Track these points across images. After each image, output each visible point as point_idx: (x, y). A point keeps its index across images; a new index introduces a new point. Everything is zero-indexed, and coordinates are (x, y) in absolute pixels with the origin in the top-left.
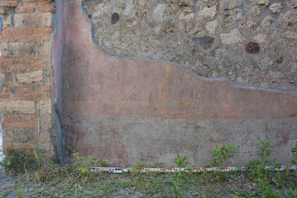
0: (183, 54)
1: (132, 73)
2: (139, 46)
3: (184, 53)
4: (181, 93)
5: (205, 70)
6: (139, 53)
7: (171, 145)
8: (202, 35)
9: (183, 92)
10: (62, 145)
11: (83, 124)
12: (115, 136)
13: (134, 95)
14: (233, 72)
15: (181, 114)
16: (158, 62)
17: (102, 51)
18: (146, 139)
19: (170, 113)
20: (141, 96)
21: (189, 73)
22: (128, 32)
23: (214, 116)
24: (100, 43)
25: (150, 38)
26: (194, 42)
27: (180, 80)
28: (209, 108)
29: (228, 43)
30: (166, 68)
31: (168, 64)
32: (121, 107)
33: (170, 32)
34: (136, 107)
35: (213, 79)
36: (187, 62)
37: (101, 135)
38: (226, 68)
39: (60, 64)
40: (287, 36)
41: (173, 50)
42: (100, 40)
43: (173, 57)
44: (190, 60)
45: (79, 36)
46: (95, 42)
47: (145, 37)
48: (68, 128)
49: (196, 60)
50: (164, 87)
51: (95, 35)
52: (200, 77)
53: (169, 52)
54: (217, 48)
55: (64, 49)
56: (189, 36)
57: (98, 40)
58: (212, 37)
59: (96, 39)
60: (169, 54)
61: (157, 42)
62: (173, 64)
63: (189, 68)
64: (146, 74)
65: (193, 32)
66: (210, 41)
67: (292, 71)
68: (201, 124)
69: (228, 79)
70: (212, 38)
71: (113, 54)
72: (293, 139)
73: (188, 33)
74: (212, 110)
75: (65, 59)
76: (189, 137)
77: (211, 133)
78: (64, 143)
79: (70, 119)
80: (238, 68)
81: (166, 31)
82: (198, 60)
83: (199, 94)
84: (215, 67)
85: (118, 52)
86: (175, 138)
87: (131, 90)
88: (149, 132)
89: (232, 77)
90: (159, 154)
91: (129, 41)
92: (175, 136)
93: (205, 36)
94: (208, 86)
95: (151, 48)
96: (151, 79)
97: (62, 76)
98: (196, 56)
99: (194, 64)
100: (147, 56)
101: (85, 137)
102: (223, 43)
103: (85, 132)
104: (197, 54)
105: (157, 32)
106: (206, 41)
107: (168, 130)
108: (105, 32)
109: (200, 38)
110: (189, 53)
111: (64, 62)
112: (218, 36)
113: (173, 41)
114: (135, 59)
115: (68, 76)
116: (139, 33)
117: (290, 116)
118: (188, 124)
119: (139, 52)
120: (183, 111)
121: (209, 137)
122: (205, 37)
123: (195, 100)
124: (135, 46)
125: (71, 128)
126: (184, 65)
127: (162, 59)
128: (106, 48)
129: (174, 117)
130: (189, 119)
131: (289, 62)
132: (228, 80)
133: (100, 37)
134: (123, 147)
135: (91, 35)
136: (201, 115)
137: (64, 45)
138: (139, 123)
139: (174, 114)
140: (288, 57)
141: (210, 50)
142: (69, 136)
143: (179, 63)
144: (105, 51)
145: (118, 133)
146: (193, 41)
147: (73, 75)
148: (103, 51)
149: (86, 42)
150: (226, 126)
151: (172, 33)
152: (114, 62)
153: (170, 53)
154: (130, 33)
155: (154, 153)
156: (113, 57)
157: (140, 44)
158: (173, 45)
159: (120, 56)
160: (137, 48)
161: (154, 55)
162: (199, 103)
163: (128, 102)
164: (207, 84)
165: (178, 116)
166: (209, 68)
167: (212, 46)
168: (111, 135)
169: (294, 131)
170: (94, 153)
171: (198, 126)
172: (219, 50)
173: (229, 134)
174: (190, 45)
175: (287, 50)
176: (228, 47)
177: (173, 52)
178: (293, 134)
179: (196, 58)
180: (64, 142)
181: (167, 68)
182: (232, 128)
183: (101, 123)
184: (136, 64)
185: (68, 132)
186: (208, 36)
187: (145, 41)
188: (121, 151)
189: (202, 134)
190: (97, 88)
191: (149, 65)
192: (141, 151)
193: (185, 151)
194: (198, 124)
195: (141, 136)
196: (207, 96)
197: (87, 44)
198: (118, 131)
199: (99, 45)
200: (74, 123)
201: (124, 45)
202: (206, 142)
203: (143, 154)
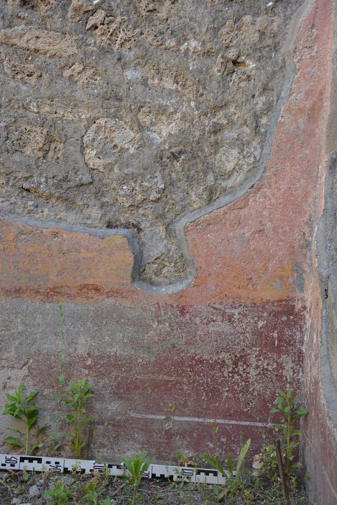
40: (15, 41)
67: (28, 151)
72: (13, 368)
117: (7, 291)
131: (18, 125)
140: (16, 106)
169: (17, 342)
175: (12, 84)
178: (13, 349)
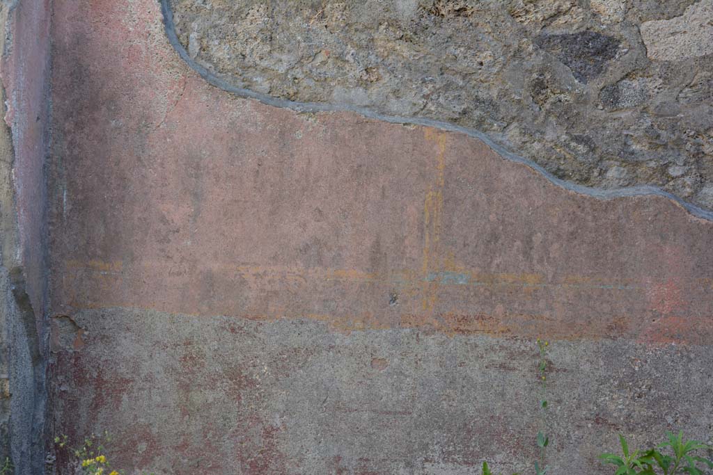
0: (499, 97)
1: (309, 163)
2: (339, 63)
3: (504, 94)
4: (490, 241)
5: (580, 159)
6: (338, 92)
7: (449, 430)
8: (572, 25)
9: (495, 237)
10: (33, 429)
11: (119, 348)
12: (242, 392)
13: (317, 241)
14: (687, 167)
15: (487, 316)
16: (404, 124)
17: (203, 77)
18: (354, 406)
19: (447, 313)
20: (341, 248)
21: (520, 167)
22: (297, 10)
23: (610, 328)
24: (194, 47)
25: (381, 34)
26: (542, 52)
27: (486, 191)
28: (590, 297)
29: (672, 56)
30: (435, 148)
31: (442, 132)
32: (268, 287)
33: (452, 16)
34: (320, 289)
35: (610, 191)
36: (512, 127)
37: (186, 388)
38: (660, 149)
39: (38, 118)
41: (461, 83)
42: (194, 35)
43: (463, 107)
44: (523, 119)
45: (111, 17)
46: (174, 45)
47: (362, 31)
48: (59, 360)
49: (547, 117)
50: (427, 214)
51: (176, 15)
52: (562, 185)
53: (447, 87)
54: (627, 75)
55: (53, 65)
56: (524, 32)
57: (185, 34)
58: (612, 34)
59: (178, 32)
60: (447, 98)
61: (404, 49)
62: (460, 135)
63: (521, 148)
64: (364, 169)
65: (539, 16)
66: (603, 51)
68: (560, 354)
69: (667, 190)
70: (611, 39)
71: (243, 91)
73: (519, 19)
74: (604, 305)
75: (57, 100)
76: (515, 403)
77: (598, 391)
78: (42, 420)
79: (70, 327)
80: (707, 151)
81: (438, 11)
82: (552, 119)
83: (556, 246)
84: (618, 146)
85: (262, 84)
86: (464, 405)
87: (305, 225)
88: (369, 382)
89: (684, 187)
90: (402, 465)
91: (303, 44)
92: (464, 397)
93: (583, 29)
94: (590, 218)
95: (381, 71)
96: (381, 186)
97: (44, 166)
98: (547, 106)
99: (538, 135)
100: (366, 102)
101: (125, 397)
102: (653, 57)
103: (128, 377)
104: (552, 99)
105: (406, 14)
106: (587, 50)
107: (438, 373)
108: (212, 7)
109: (564, 37)
110: (521, 93)
111: (51, 112)
112: (636, 29)
113: (462, 49)
114: (324, 110)
115: (69, 167)
116: (337, 14)
118: (512, 356)
119: (339, 87)
120: (493, 307)
121: (591, 406)
122: (583, 34)
123: (538, 267)
124: (324, 63)
125: (73, 361)
126: (500, 139)
127: (419, 116)
128: (216, 66)
129: (462, 328)
130: (515, 338)
132: (667, 194)
133: (194, 25)
134: (268, 433)
135: (160, 16)
136: (562, 321)
137: (53, 46)
138: (333, 347)
139: (461, 318)
141: (602, 85)
142: (64, 391)
143: (485, 131)
144: (212, 79)
145: (252, 383)
146: (537, 49)
147: (89, 162)
148: (205, 77)
149: (139, 42)
150: (656, 369)
151: (460, 18)
152: (247, 122)
153: (451, 95)
154: (307, 13)
155: (384, 460)
156: (240, 100)
157: (340, 57)
158: (462, 65)
159: (268, 100)
160: (330, 69)
161: (393, 100)
162: (554, 276)
163: (295, 269)
164: (583, 210)
165: (477, 324)
166: (593, 150)
167: (610, 69)
168: (227, 388)
170: (157, 458)
171: (550, 363)
172: (635, 83)
173: (668, 398)
174: (527, 65)
176: (669, 72)
177: (462, 88)
179: (548, 113)
180: (42, 418)
181: (440, 149)
182: (679, 379)
183: (190, 344)
184: (326, 131)
185: (60, 378)
186: (597, 28)
187: (360, 47)
188: (262, 452)
189: (565, 396)
190: (177, 213)
191: (372, 134)
192: (335, 452)
193: (499, 457)
194: (551, 356)
195: (339, 394)
196: (583, 252)
197: (143, 49)
198: (251, 374)
199: (188, 54)
200: (86, 343)
201: (284, 57)
202: (578, 426)
203: (342, 464)
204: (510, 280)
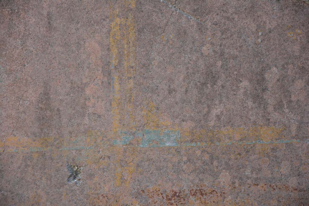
4: (204, 84)
9: (211, 77)
15: (208, 191)
19: (151, 188)
27: (195, 12)
50: (115, 51)
83: (299, 84)
96: (45, 13)
120: (216, 176)
123: (275, 116)
162: (299, 128)
204: (238, 137)
